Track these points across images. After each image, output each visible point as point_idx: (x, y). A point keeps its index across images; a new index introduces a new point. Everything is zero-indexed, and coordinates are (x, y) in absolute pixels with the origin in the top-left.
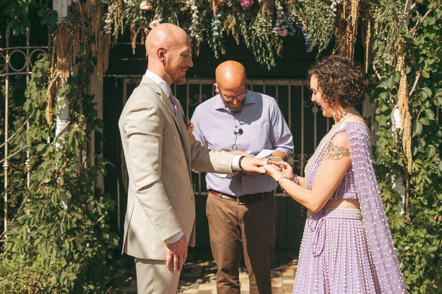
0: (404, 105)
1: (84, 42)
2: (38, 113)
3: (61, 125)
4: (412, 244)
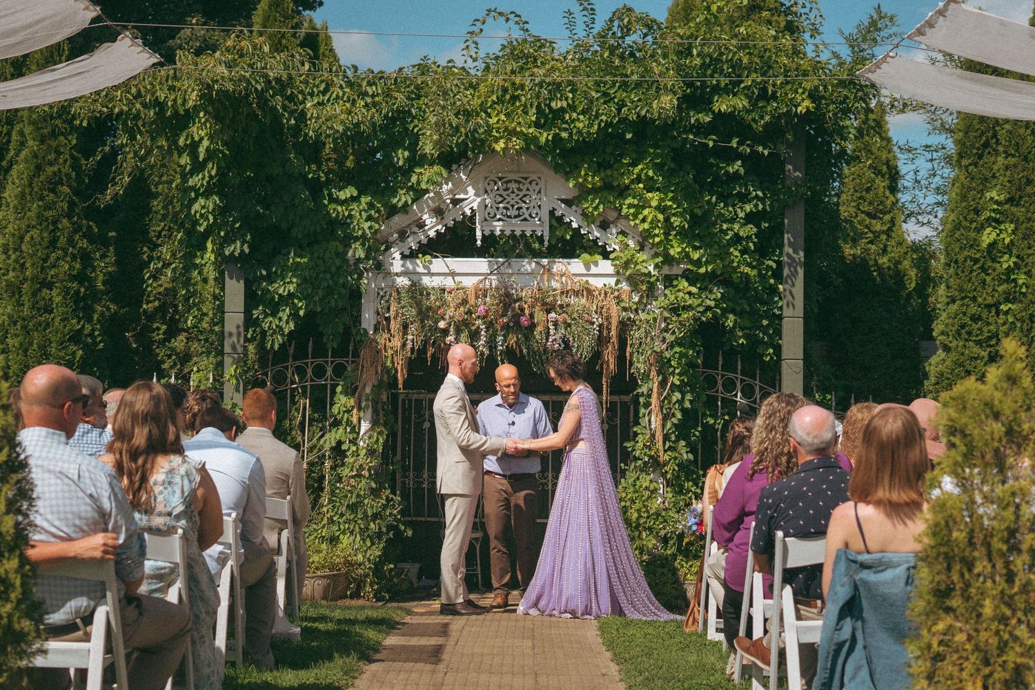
0: (656, 407)
2: (346, 415)
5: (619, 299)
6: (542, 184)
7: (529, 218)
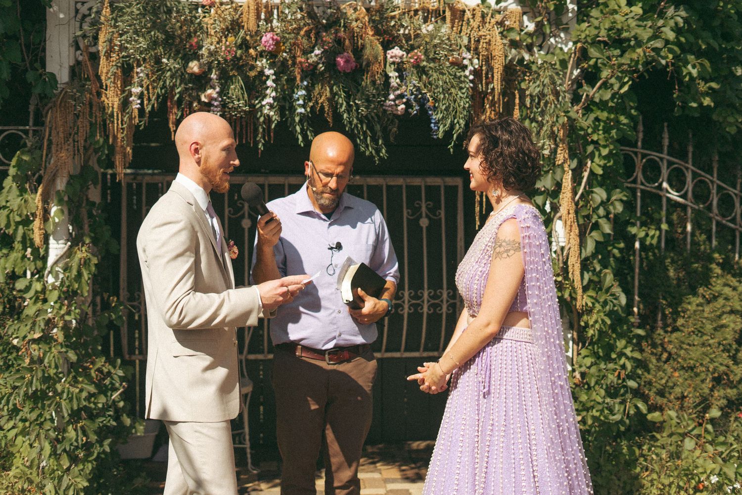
0: (569, 213)
1: (96, 121)
2: (21, 230)
3: (56, 249)
4: (584, 413)
5: (504, 27)
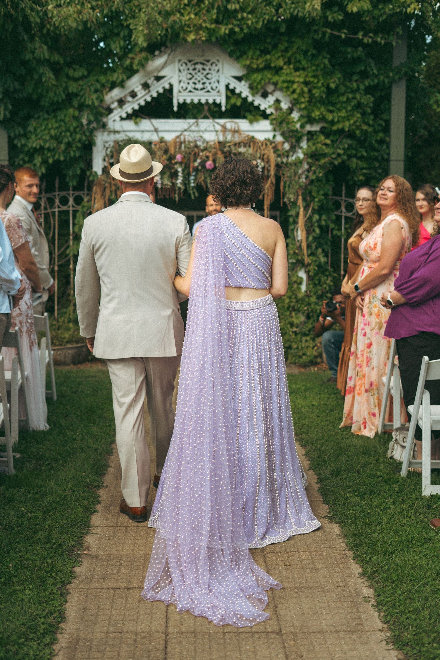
0: (303, 225)
5: (276, 150)
6: (220, 66)
7: (210, 90)
